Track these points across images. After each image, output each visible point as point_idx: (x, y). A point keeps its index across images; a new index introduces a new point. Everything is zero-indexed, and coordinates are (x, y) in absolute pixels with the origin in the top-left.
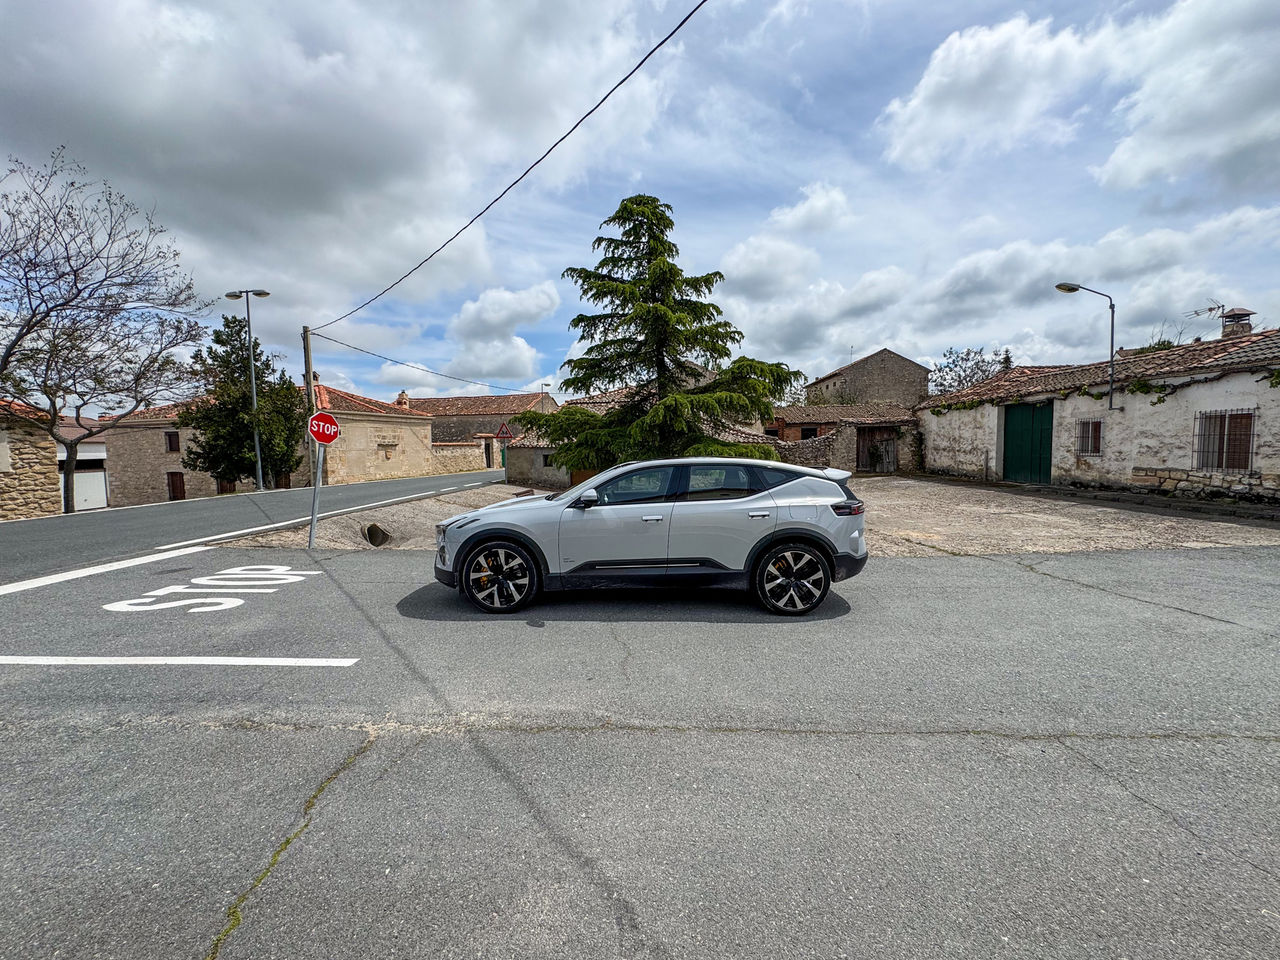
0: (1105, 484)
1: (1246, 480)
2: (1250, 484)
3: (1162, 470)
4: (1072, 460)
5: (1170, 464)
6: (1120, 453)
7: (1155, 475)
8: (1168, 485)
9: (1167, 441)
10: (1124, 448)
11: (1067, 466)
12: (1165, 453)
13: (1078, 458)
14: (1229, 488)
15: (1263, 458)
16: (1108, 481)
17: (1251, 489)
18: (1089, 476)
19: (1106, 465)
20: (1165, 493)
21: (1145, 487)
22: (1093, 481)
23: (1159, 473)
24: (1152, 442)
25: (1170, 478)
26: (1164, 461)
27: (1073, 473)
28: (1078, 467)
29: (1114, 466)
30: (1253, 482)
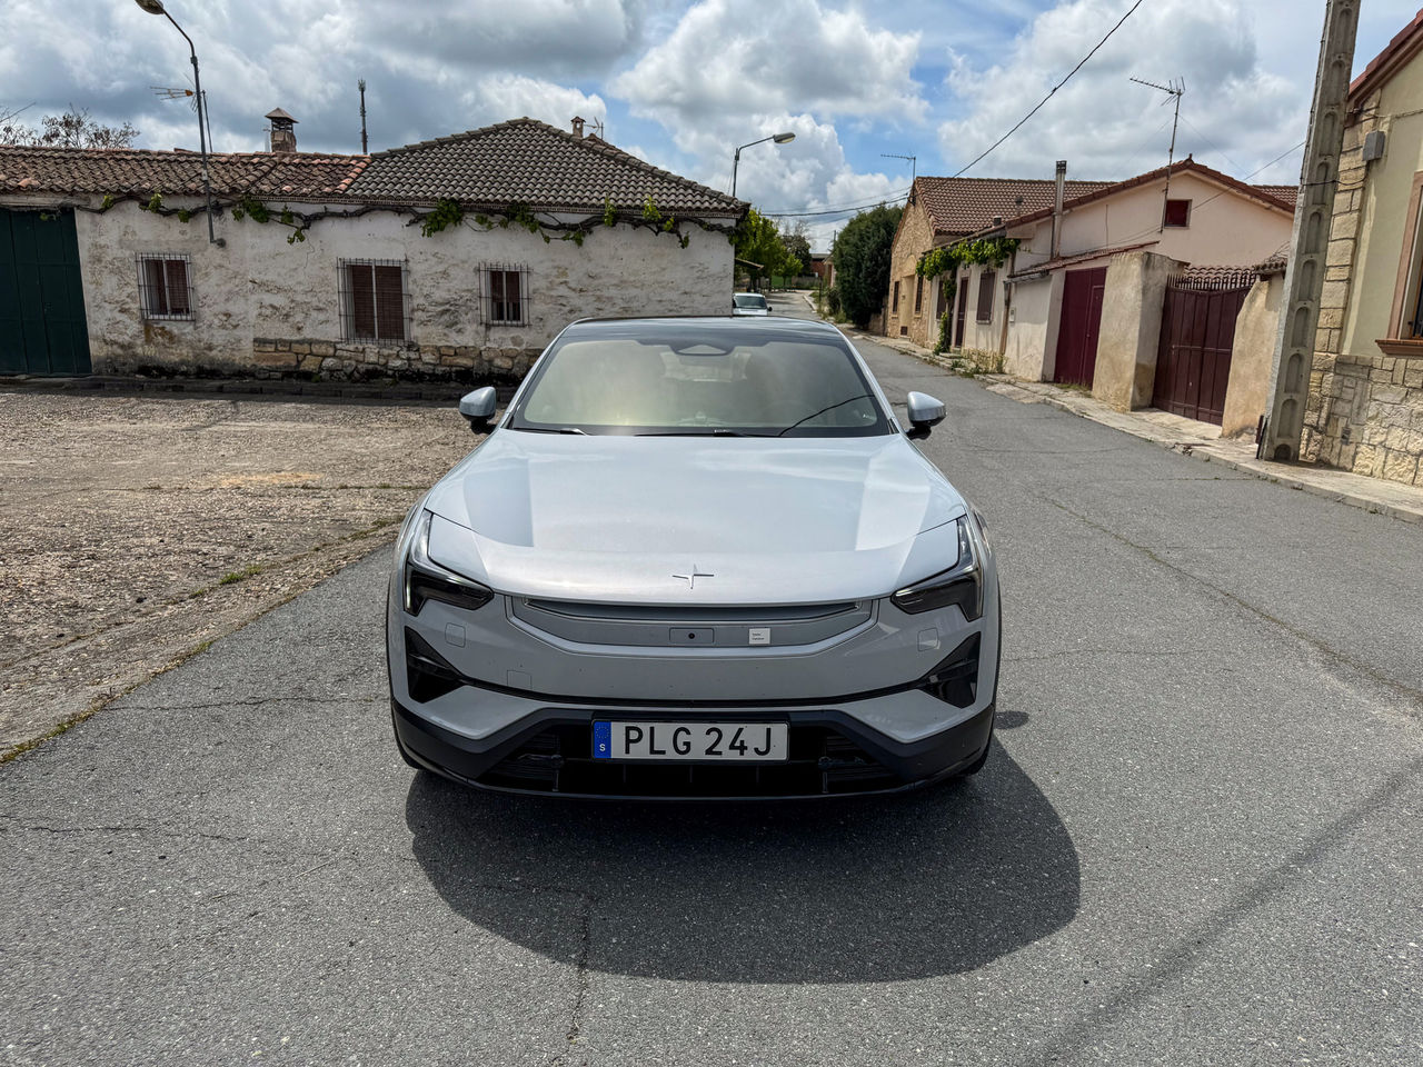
0: (207, 366)
1: (404, 354)
2: (409, 359)
3: (297, 342)
4: (134, 327)
5: (308, 333)
6: (228, 315)
7: (290, 351)
8: (309, 365)
9: (299, 298)
10: (232, 308)
11: (126, 339)
12: (299, 317)
13: (147, 326)
14: (386, 365)
15: (418, 325)
16: (212, 361)
17: (410, 365)
18: (174, 355)
19: (205, 336)
20: (307, 376)
21: (276, 370)
22: (183, 362)
23: (296, 347)
24: (279, 300)
25: (311, 354)
26: (299, 329)
27: (139, 350)
28: (148, 341)
29: (220, 338)
30: (413, 355)
